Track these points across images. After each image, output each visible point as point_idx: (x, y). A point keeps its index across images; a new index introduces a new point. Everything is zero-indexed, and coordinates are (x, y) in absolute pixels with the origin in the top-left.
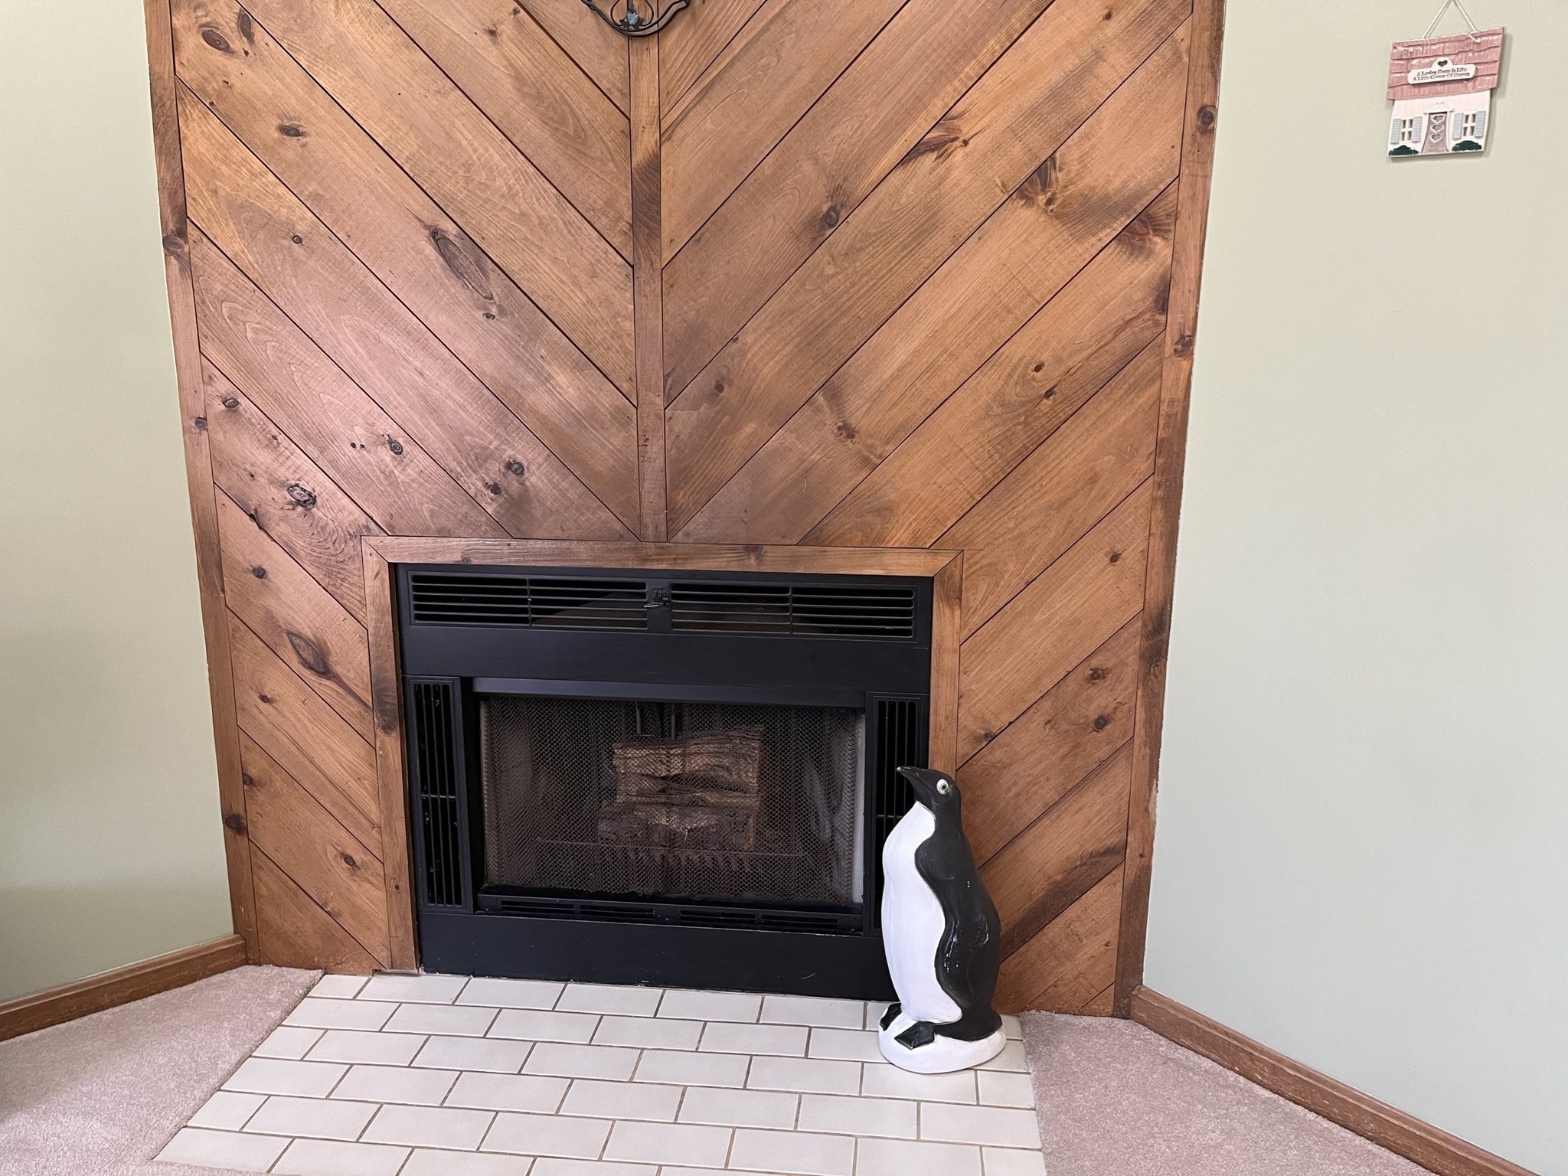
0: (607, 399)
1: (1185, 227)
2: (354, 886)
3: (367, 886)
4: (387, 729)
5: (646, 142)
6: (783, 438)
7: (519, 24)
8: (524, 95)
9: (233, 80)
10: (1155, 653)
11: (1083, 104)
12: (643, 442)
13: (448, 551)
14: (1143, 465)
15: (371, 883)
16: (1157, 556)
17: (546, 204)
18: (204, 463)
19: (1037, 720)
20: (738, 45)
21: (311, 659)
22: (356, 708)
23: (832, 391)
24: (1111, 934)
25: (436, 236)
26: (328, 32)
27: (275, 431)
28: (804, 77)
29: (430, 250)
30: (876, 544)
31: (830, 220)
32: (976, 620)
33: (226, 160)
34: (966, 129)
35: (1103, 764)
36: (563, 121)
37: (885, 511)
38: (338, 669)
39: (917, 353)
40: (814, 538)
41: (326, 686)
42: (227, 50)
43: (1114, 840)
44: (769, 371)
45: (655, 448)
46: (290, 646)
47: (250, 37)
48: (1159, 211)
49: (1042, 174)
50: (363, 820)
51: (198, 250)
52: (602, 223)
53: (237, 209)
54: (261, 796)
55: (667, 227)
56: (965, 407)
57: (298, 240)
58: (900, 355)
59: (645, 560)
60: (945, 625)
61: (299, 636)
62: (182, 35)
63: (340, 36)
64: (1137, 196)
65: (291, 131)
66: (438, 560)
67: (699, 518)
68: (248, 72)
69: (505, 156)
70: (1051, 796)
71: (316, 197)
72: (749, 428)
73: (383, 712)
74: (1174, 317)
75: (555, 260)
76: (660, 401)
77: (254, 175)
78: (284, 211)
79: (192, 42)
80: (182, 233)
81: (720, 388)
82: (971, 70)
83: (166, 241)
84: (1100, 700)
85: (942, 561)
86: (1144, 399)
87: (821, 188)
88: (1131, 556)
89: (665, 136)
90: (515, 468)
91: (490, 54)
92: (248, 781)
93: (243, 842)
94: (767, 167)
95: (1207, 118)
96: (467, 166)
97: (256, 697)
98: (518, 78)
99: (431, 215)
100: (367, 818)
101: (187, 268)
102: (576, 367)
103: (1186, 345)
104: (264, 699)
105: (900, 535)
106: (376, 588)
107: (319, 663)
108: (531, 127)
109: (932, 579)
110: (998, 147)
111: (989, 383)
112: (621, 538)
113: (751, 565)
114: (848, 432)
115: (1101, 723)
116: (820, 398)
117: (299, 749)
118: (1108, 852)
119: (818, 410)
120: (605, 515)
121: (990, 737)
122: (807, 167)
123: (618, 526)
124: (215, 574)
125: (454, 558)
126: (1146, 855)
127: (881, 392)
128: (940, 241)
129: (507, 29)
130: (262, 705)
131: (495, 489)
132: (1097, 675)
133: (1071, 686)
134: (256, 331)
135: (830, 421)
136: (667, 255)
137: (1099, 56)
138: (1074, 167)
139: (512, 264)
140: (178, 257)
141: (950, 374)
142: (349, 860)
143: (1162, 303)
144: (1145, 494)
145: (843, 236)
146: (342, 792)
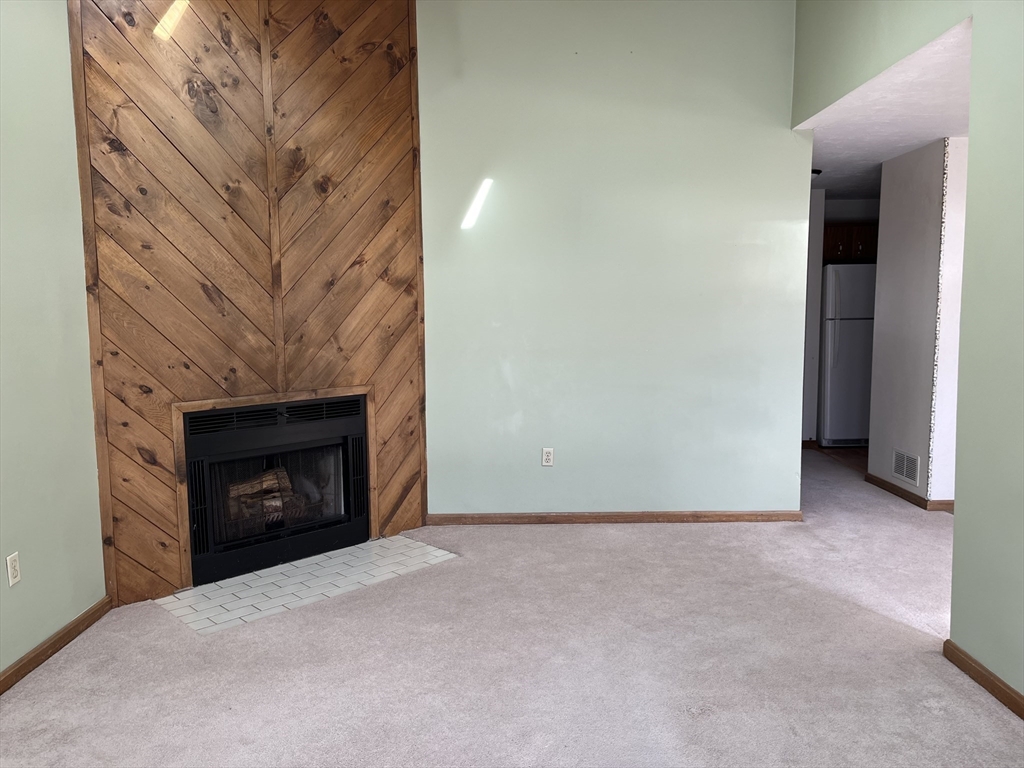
0: (266, 343)
1: (419, 288)
2: (165, 556)
3: (171, 554)
4: (181, 482)
5: (276, 258)
6: (322, 352)
7: (234, 216)
8: (235, 240)
9: (121, 226)
10: (423, 410)
11: (393, 254)
12: (277, 356)
13: (208, 404)
14: (416, 354)
15: (173, 552)
16: (421, 380)
17: (243, 277)
18: (100, 379)
19: (396, 434)
20: (303, 229)
21: (148, 458)
22: (168, 475)
23: (336, 339)
24: (419, 500)
25: (204, 286)
26: (162, 212)
27: (135, 364)
28: (322, 240)
29: (201, 292)
30: (350, 386)
31: (331, 284)
32: (379, 406)
33: (117, 257)
34: (366, 258)
35: (413, 446)
36: (249, 249)
37: (352, 374)
38: (159, 460)
39: (358, 324)
40: (332, 386)
41: (155, 469)
42: (120, 215)
43: (418, 469)
44: (316, 331)
45: (281, 359)
46: (139, 454)
47: (130, 211)
48: (413, 283)
49: (386, 271)
50: (171, 525)
51: (104, 292)
52: (263, 283)
53: (121, 275)
54: (121, 525)
55: (284, 284)
56: (372, 340)
57: (148, 288)
58: (354, 324)
59: (279, 399)
60: (371, 409)
61: (143, 449)
62: (98, 207)
63: (167, 214)
64: (408, 279)
65: (147, 247)
66: (203, 409)
67: (297, 382)
68: (128, 224)
69: (229, 260)
70: (402, 459)
71: (156, 272)
72: (311, 350)
73: (180, 475)
74: (419, 312)
75: (247, 295)
76: (283, 343)
77: (129, 263)
78: (142, 277)
79: (102, 211)
80: (96, 284)
81: (302, 337)
82: (366, 242)
83: (89, 289)
84: (411, 426)
85: (369, 388)
86: (414, 336)
87: (329, 274)
88: (415, 381)
89: (282, 255)
90: (233, 370)
91: (224, 225)
92: (115, 520)
93: (112, 549)
94: (313, 267)
95: (421, 259)
96: (215, 263)
97: (121, 480)
98: (233, 234)
99: (202, 279)
100: (172, 523)
101: (98, 298)
102: (255, 333)
103: (423, 320)
104: (125, 480)
105: (357, 381)
106: (178, 423)
107: (152, 460)
108: (238, 250)
109: (365, 395)
110: (374, 264)
111: (377, 332)
112: (271, 392)
113: (313, 396)
114: (340, 349)
115: (412, 433)
116: (332, 339)
117: (141, 499)
118: (417, 473)
119: (331, 343)
120: (265, 384)
121: (385, 443)
122: (325, 267)
123: (270, 388)
124: (103, 428)
125: (210, 407)
126: (425, 472)
127: (349, 336)
128: (362, 290)
129: (229, 217)
130: (124, 483)
131: (226, 379)
132: (410, 418)
133: (404, 423)
134: (128, 323)
135: (335, 346)
136: (284, 294)
137: (396, 241)
138: (393, 270)
139: (232, 297)
140: (93, 294)
141: (367, 330)
142: (163, 544)
143: (416, 309)
144: (416, 363)
145: (336, 289)
146: (161, 515)
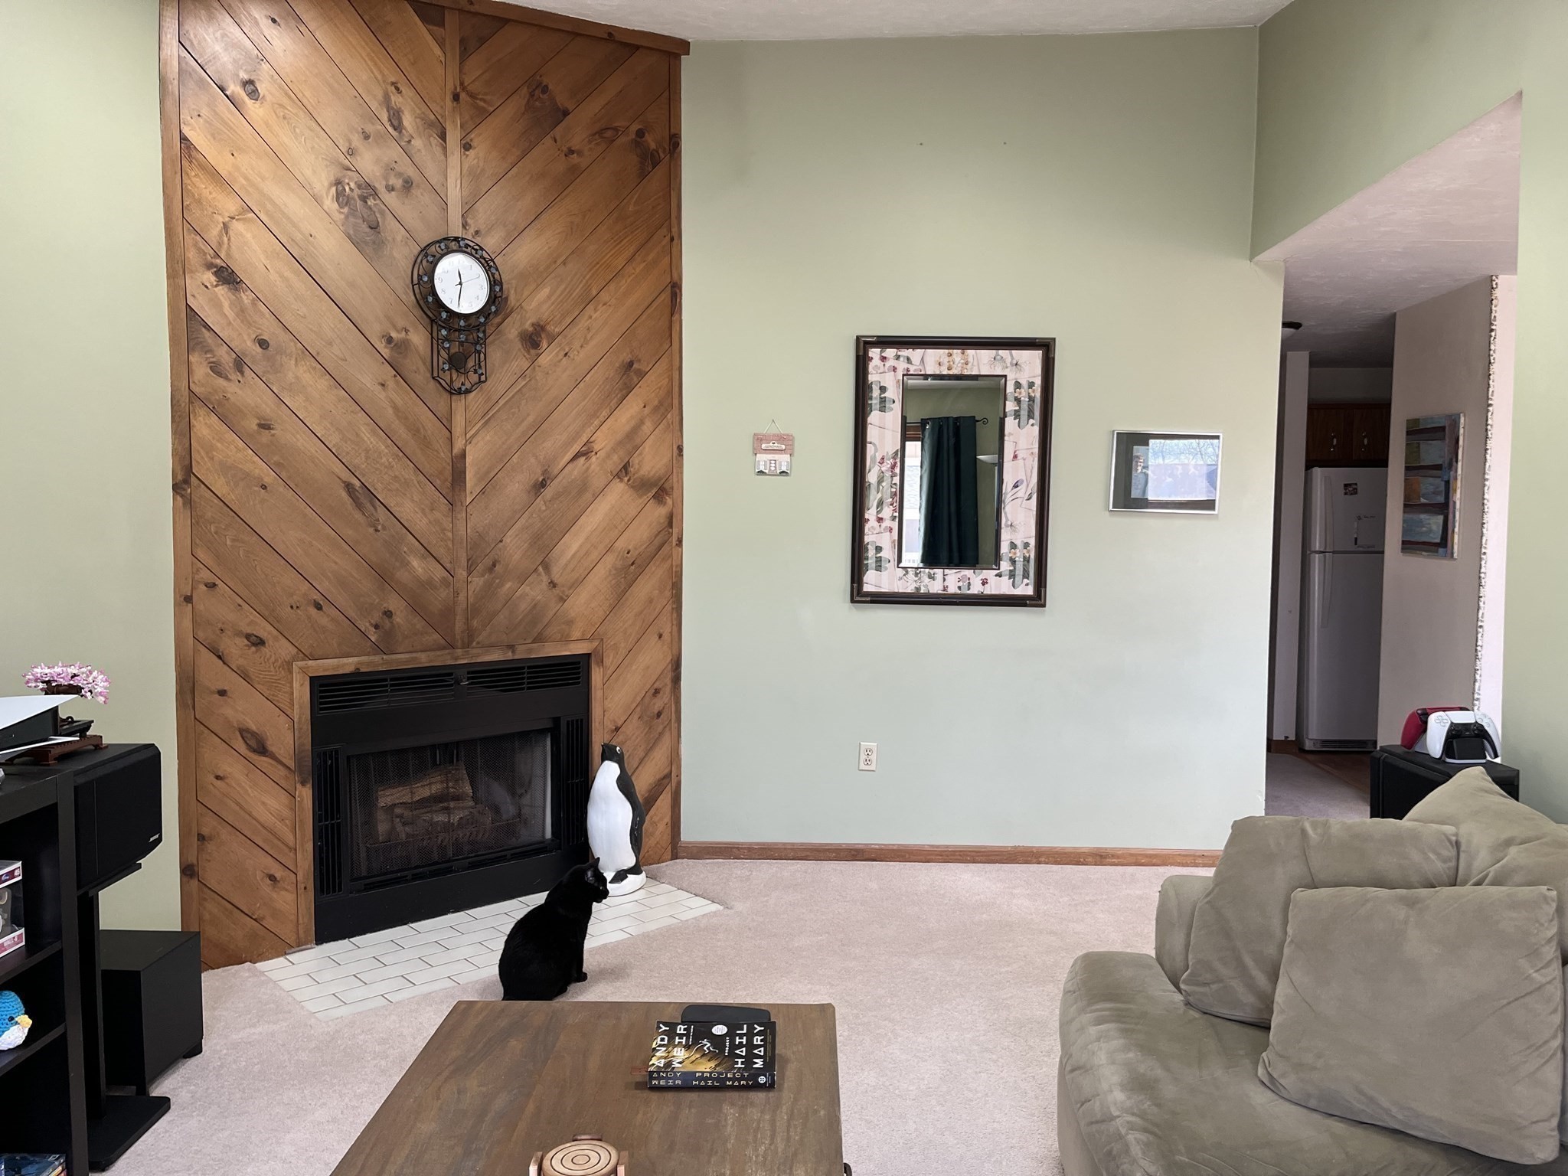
0: (439, 573)
1: (676, 493)
2: (275, 895)
3: (283, 893)
4: (303, 784)
5: (459, 444)
6: (525, 588)
7: (397, 382)
8: (398, 417)
9: (228, 396)
10: (677, 679)
11: (638, 441)
12: (456, 594)
13: (347, 665)
14: (668, 594)
15: (286, 890)
16: (675, 633)
17: (409, 473)
18: (187, 623)
19: (636, 716)
20: (501, 402)
21: (254, 745)
22: (283, 771)
23: (547, 567)
24: (668, 819)
25: (348, 486)
26: (290, 375)
27: (240, 601)
28: (531, 419)
29: (344, 494)
30: (565, 639)
31: (543, 485)
32: (609, 672)
33: (221, 440)
34: (596, 447)
35: (661, 734)
36: (418, 431)
37: (570, 623)
38: (272, 749)
39: (581, 546)
40: (539, 639)
41: (263, 761)
42: (227, 378)
43: (667, 771)
44: (517, 557)
45: (462, 598)
46: (240, 738)
47: (242, 373)
48: (667, 486)
49: (626, 468)
50: (285, 848)
51: (198, 493)
52: (438, 483)
53: (225, 468)
54: (210, 847)
55: (468, 485)
56: (602, 571)
57: (264, 487)
58: (574, 547)
59: (456, 659)
60: (597, 676)
61: (248, 730)
62: (194, 367)
63: (297, 378)
64: (660, 479)
65: (265, 426)
66: (341, 672)
67: (484, 634)
68: (239, 392)
69: (387, 447)
70: (642, 754)
71: (279, 464)
72: (508, 585)
73: (301, 773)
74: (675, 530)
75: (413, 501)
76: (465, 574)
77: (239, 450)
78: (257, 471)
79: (201, 371)
80: (186, 481)
81: (494, 565)
82: (597, 423)
83: (176, 488)
84: (658, 704)
85: (596, 644)
86: (666, 565)
87: (539, 471)
88: (666, 636)
89: (468, 441)
90: (388, 614)
91: (382, 395)
92: (201, 838)
93: (194, 883)
94: (515, 459)
95: (680, 449)
96: (367, 451)
97: (212, 778)
98: (395, 408)
99: (346, 475)
100: (287, 846)
101: (189, 502)
102: (423, 557)
103: (680, 541)
104: (218, 778)
105: (576, 634)
106: (301, 693)
107: (260, 748)
108: (402, 433)
109: (589, 655)
110: (608, 456)
111: (610, 559)
112: (444, 648)
113: (509, 656)
114: (553, 584)
115: (659, 714)
116: (540, 568)
117: (241, 807)
118: (664, 777)
119: (539, 575)
120: (436, 636)
121: (617, 729)
122: (533, 460)
123: (443, 642)
124: (189, 697)
125: (351, 669)
126: (679, 776)
127: (566, 565)
128: (588, 496)
129: (391, 384)
130: (218, 783)
131: (376, 627)
132: (657, 692)
133: (647, 700)
134: (233, 540)
135: (545, 579)
136: (469, 500)
137: (642, 422)
138: (637, 467)
139: (391, 503)
140: (182, 496)
141: (595, 555)
142: (272, 878)
143: (670, 525)
144: (669, 608)
145: (548, 492)
146: (270, 832)
